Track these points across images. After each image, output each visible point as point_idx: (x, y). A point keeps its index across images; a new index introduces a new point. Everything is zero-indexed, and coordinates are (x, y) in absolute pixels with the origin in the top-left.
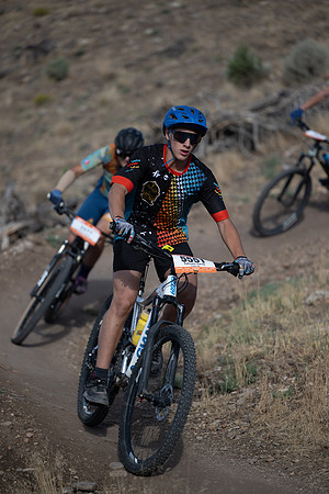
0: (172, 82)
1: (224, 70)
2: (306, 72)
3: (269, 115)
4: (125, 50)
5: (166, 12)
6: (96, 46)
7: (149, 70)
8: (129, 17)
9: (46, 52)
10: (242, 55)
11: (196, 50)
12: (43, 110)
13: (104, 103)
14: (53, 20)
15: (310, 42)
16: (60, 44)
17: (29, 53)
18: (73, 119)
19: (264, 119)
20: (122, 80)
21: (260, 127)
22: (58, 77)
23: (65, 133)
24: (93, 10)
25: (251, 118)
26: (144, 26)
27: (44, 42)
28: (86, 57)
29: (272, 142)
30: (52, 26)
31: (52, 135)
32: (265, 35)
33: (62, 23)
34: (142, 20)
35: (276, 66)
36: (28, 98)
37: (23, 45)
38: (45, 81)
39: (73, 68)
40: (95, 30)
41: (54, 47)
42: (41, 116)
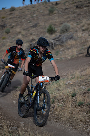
0: (34, 33)
1: (46, 30)
2: (65, 30)
3: (57, 41)
4: (23, 26)
5: (32, 17)
6: (16, 25)
7: (29, 31)
8: (24, 18)
9: (5, 27)
10: (50, 27)
11: (40, 26)
12: (4, 40)
14: (6, 19)
15: (66, 23)
17: (1, 27)
18: (11, 42)
19: (56, 42)
20: (22, 33)
21: (55, 43)
22: (8, 33)
23: (9, 46)
24: (15, 17)
25: (52, 41)
27: (4, 25)
28: (14, 28)
29: (57, 47)
30: (6, 21)
31: (6, 46)
32: (56, 22)
33: (8, 20)
34: (27, 19)
35: (58, 29)
36: (0, 38)
38: (5, 33)
39: (11, 31)
40: (16, 22)
41: (7, 26)
42: (4, 42)
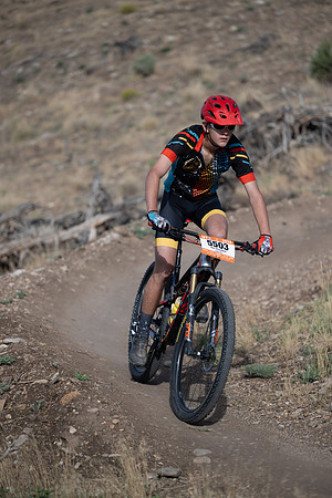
0: (256, 78)
1: (308, 66)
4: (210, 47)
5: (251, 9)
6: (183, 43)
7: (233, 66)
8: (214, 14)
9: (132, 49)
10: (325, 51)
11: (280, 47)
12: (130, 106)
13: (189, 98)
14: (140, 17)
16: (146, 41)
17: (117, 49)
18: (159, 114)
20: (207, 76)
22: (145, 73)
23: (152, 127)
24: (179, 7)
26: (229, 23)
27: (132, 39)
28: (171, 53)
30: (140, 23)
31: (139, 130)
33: (149, 21)
34: (227, 17)
36: (115, 94)
37: (111, 42)
38: (132, 77)
39: (159, 65)
40: (181, 27)
41: (141, 44)
42: (128, 111)
